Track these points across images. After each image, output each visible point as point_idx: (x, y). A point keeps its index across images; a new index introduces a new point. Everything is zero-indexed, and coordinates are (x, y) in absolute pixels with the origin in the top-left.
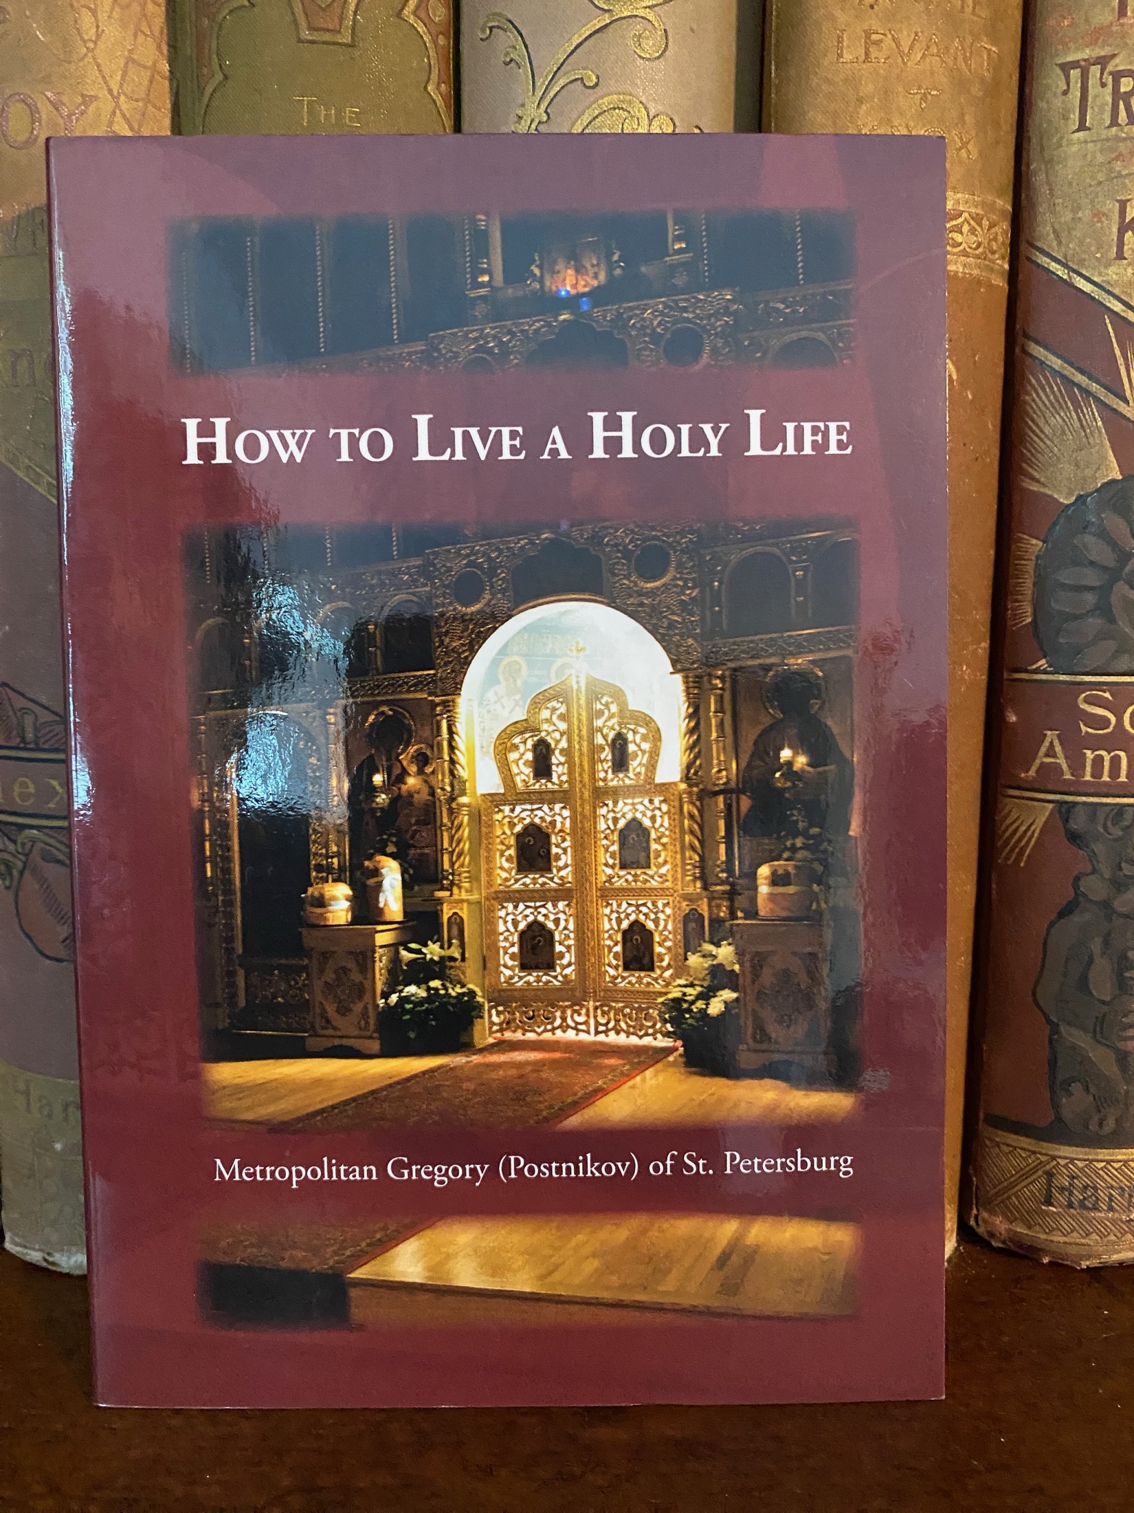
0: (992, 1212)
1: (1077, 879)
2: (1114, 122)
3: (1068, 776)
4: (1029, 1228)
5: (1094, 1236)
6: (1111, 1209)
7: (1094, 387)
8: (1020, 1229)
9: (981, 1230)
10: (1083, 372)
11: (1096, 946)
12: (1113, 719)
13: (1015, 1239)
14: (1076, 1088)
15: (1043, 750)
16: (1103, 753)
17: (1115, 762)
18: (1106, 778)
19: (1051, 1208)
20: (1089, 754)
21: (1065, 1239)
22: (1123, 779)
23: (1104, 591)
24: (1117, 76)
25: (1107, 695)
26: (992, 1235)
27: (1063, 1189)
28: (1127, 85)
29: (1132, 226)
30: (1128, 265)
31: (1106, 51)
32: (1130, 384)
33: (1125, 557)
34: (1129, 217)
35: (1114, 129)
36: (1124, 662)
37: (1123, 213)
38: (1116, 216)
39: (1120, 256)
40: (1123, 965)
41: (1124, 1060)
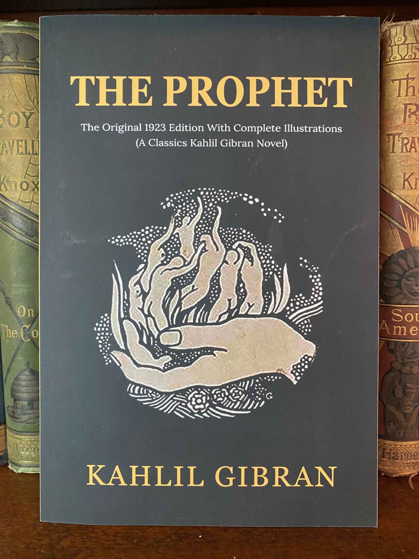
1: (391, 364)
2: (402, 151)
3: (389, 333)
5: (397, 467)
6: (402, 459)
7: (397, 224)
10: (393, 219)
11: (397, 382)
12: (402, 317)
14: (391, 424)
15: (382, 325)
16: (399, 327)
17: (403, 329)
18: (400, 334)
19: (384, 459)
21: (388, 468)
22: (405, 334)
23: (400, 281)
25: (400, 310)
27: (388, 453)
28: (405, 141)
29: (407, 180)
30: (406, 191)
31: (400, 132)
32: (407, 223)
33: (405, 272)
34: (406, 177)
35: (402, 153)
36: (405, 301)
37: (405, 176)
38: (403, 177)
39: (404, 188)
40: (405, 388)
41: (405, 415)
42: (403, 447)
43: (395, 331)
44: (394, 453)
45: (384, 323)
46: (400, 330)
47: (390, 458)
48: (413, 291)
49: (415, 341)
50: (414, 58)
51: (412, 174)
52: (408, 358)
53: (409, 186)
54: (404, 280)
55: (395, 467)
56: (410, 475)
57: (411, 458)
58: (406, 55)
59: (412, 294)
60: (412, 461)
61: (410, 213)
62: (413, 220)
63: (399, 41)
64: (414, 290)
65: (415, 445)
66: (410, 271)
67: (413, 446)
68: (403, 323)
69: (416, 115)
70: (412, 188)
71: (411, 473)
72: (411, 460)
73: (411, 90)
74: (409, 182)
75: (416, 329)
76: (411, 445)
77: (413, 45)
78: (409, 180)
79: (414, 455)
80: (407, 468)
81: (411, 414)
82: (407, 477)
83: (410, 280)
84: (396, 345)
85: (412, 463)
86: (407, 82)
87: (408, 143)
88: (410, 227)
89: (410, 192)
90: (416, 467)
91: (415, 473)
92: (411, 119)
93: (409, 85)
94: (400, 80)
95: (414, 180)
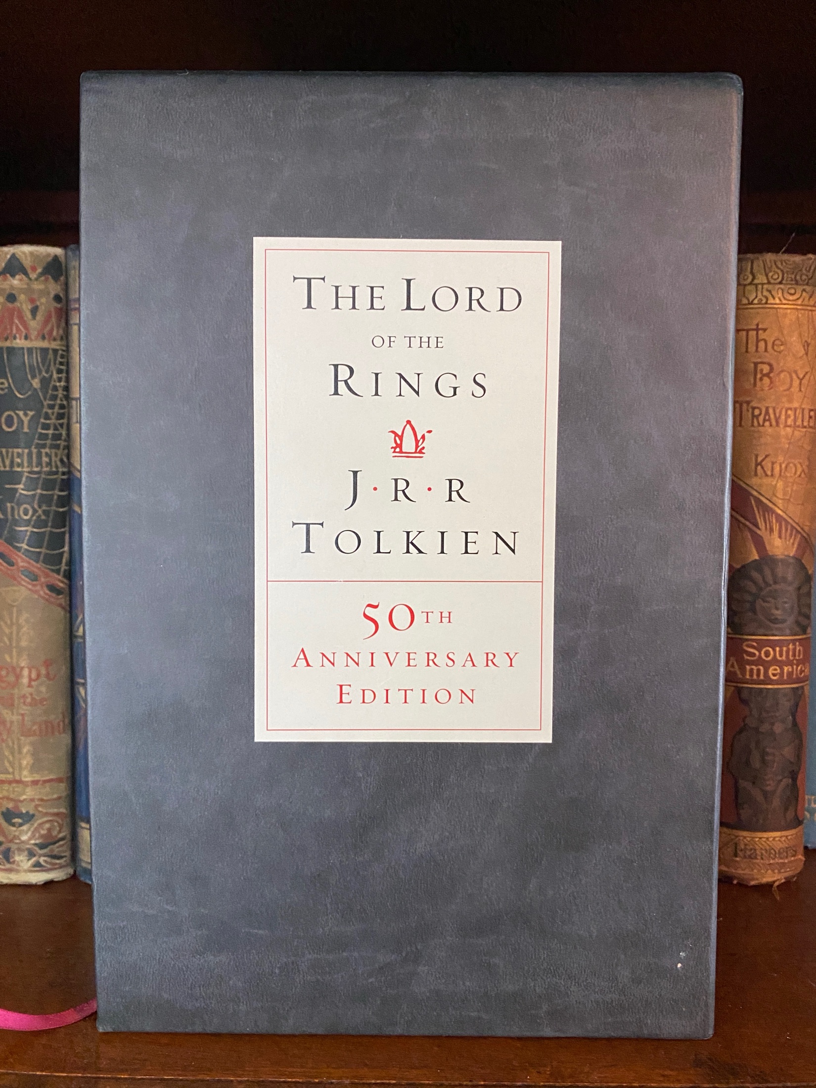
1: (743, 720)
2: (753, 425)
3: (741, 676)
4: (728, 867)
5: (755, 871)
6: (762, 858)
7: (748, 523)
8: (725, 868)
10: (743, 517)
11: (753, 746)
12: (757, 653)
13: (723, 873)
14: (745, 806)
15: (729, 665)
16: (753, 667)
17: (759, 670)
18: (755, 677)
19: (738, 859)
20: (748, 667)
21: (743, 872)
22: (762, 677)
23: (753, 603)
24: (754, 408)
25: (755, 644)
27: (742, 850)
28: (757, 412)
29: (760, 464)
30: (760, 478)
31: (748, 399)
32: (762, 524)
33: (761, 589)
34: (760, 459)
35: (753, 429)
36: (762, 631)
37: (757, 459)
38: (754, 461)
39: (756, 475)
40: (764, 754)
41: (765, 794)
42: (764, 840)
43: (748, 673)
44: (751, 850)
45: (733, 663)
46: (755, 671)
47: (745, 857)
48: (773, 618)
49: (776, 687)
50: (766, 303)
51: (767, 456)
52: (768, 712)
53: (762, 471)
54: (759, 602)
55: (752, 870)
56: (774, 882)
57: (776, 857)
58: (754, 299)
59: (771, 621)
60: (777, 860)
61: (766, 510)
62: (769, 518)
63: (744, 280)
64: (773, 615)
65: (781, 837)
66: (768, 589)
67: (777, 839)
68: (759, 661)
69: (770, 378)
70: (767, 475)
71: (775, 879)
72: (774, 859)
73: (762, 345)
74: (762, 467)
75: (776, 670)
76: (774, 838)
77: (765, 286)
78: (763, 463)
79: (780, 853)
80: (770, 871)
81: (774, 792)
82: (770, 885)
84: (750, 694)
85: (778, 863)
86: (757, 334)
87: (760, 414)
88: (766, 529)
89: (765, 481)
90: (783, 871)
91: (781, 879)
92: (764, 381)
93: (760, 337)
94: (748, 331)
95: (770, 465)
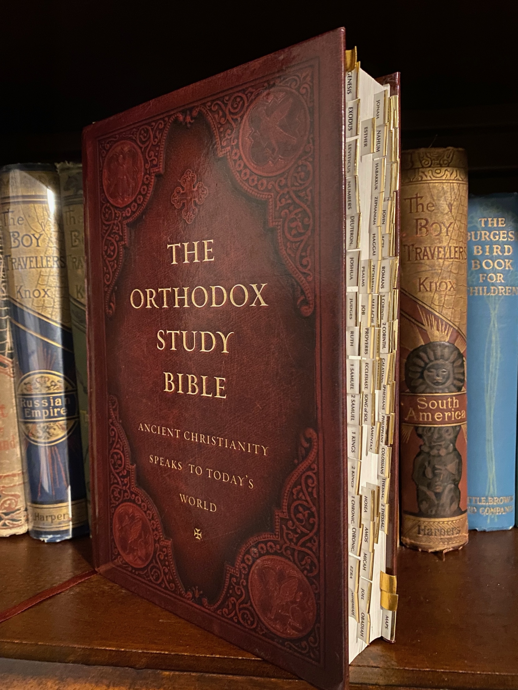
0: (406, 537)
1: (421, 446)
2: (416, 259)
3: (416, 419)
4: (415, 541)
5: (432, 543)
6: (436, 535)
7: (416, 322)
8: (413, 541)
9: (404, 543)
10: (413, 318)
11: (426, 464)
12: (426, 405)
13: (412, 544)
14: (424, 502)
15: (409, 413)
16: (425, 413)
17: (428, 416)
18: (426, 420)
19: (420, 535)
20: (421, 414)
21: (424, 544)
22: (430, 420)
23: (422, 373)
24: (416, 249)
25: (424, 399)
26: (406, 544)
27: (422, 530)
30: (423, 293)
31: (413, 243)
32: (425, 322)
33: (426, 364)
35: (416, 262)
36: (428, 390)
37: (420, 281)
38: (418, 282)
39: (420, 291)
40: (434, 469)
41: (436, 494)
42: (437, 523)
43: (421, 418)
44: (428, 530)
45: (412, 411)
46: (426, 416)
47: (425, 534)
50: (421, 180)
51: (426, 278)
52: (435, 442)
53: (425, 288)
54: (426, 373)
57: (445, 534)
58: (414, 178)
59: (434, 384)
61: (428, 312)
62: (430, 318)
63: (407, 166)
64: (436, 380)
65: (448, 521)
66: (431, 364)
67: (446, 523)
68: (428, 410)
69: (426, 228)
70: (427, 291)
71: (445, 548)
73: (420, 207)
74: (424, 286)
75: (439, 415)
77: (420, 169)
78: (424, 283)
79: (448, 532)
80: (441, 543)
81: (443, 493)
83: (431, 372)
84: (423, 431)
85: (446, 538)
86: (417, 200)
87: (421, 251)
88: (428, 325)
89: (426, 294)
90: (451, 543)
91: (449, 548)
92: (422, 231)
93: (419, 202)
94: (411, 199)
95: (429, 284)
